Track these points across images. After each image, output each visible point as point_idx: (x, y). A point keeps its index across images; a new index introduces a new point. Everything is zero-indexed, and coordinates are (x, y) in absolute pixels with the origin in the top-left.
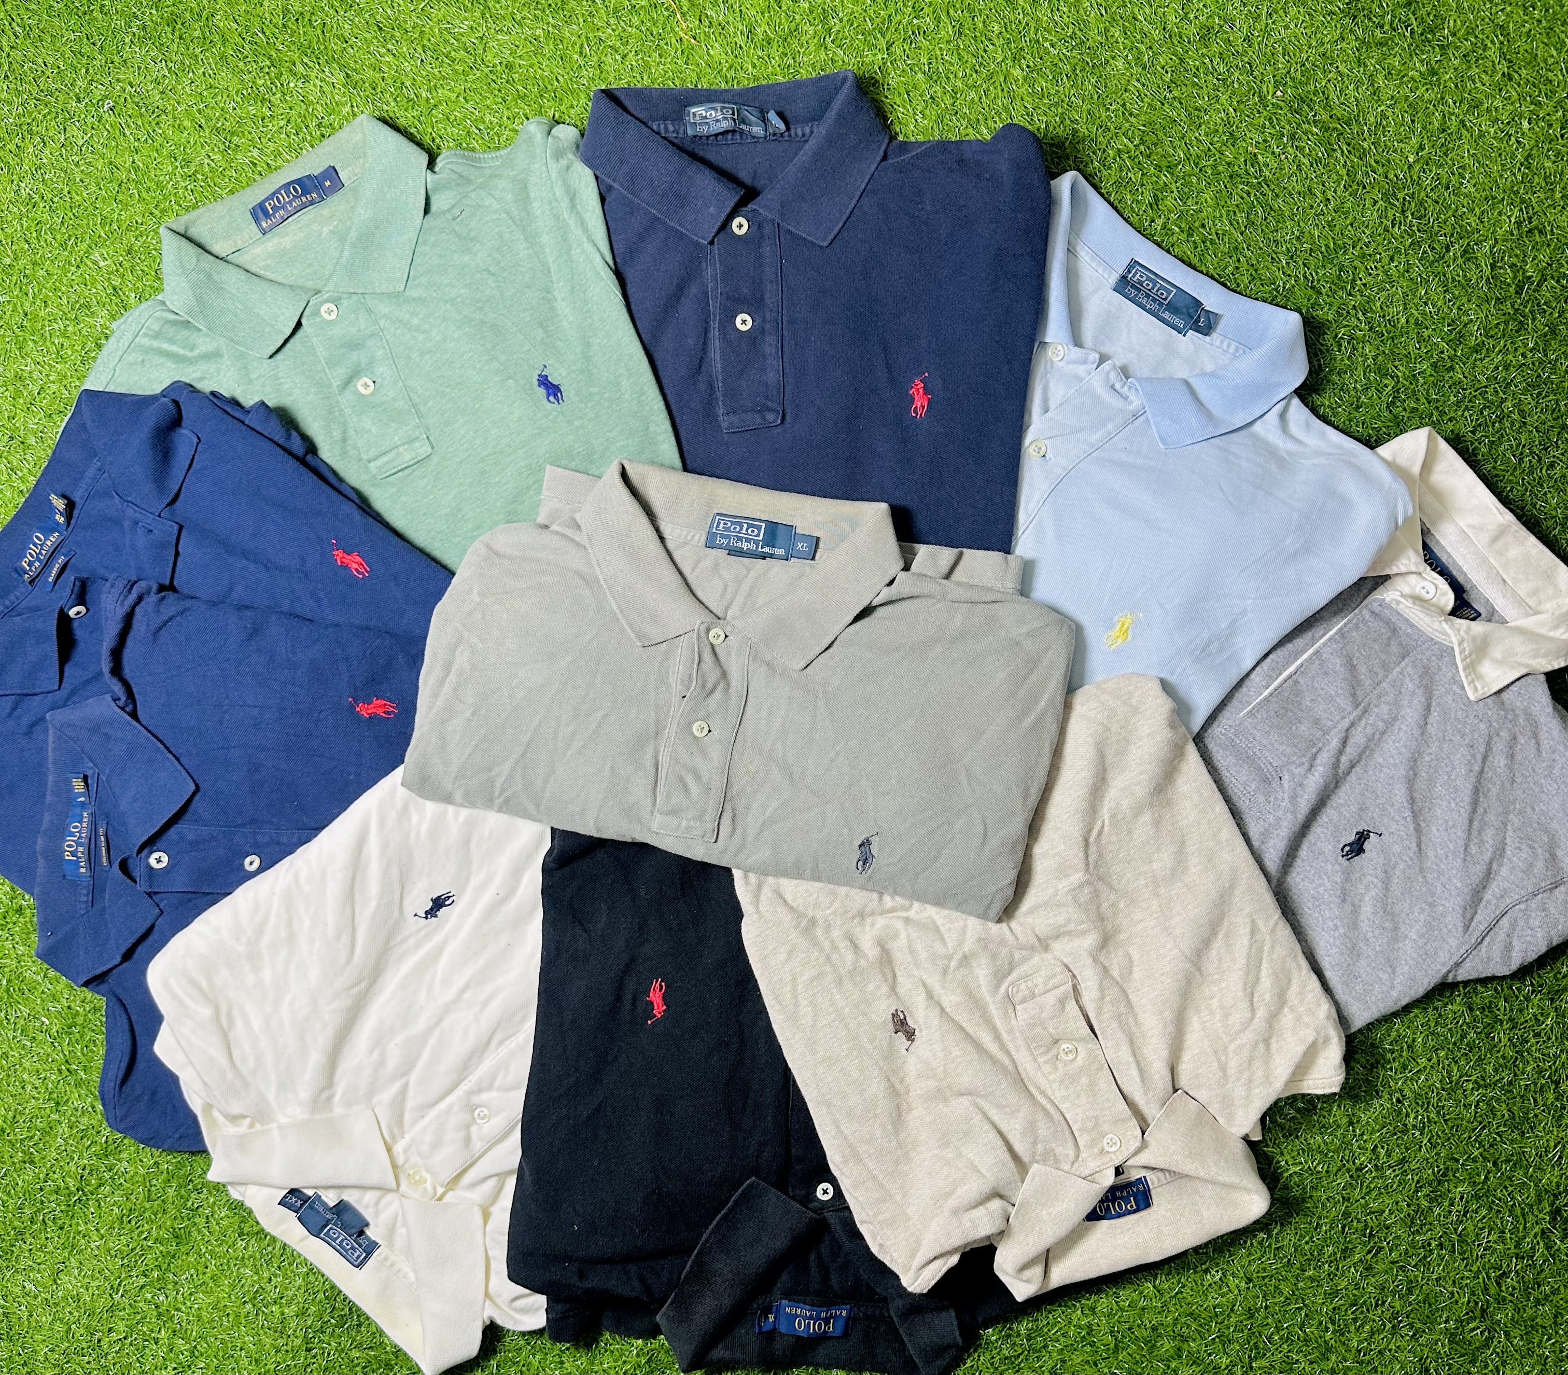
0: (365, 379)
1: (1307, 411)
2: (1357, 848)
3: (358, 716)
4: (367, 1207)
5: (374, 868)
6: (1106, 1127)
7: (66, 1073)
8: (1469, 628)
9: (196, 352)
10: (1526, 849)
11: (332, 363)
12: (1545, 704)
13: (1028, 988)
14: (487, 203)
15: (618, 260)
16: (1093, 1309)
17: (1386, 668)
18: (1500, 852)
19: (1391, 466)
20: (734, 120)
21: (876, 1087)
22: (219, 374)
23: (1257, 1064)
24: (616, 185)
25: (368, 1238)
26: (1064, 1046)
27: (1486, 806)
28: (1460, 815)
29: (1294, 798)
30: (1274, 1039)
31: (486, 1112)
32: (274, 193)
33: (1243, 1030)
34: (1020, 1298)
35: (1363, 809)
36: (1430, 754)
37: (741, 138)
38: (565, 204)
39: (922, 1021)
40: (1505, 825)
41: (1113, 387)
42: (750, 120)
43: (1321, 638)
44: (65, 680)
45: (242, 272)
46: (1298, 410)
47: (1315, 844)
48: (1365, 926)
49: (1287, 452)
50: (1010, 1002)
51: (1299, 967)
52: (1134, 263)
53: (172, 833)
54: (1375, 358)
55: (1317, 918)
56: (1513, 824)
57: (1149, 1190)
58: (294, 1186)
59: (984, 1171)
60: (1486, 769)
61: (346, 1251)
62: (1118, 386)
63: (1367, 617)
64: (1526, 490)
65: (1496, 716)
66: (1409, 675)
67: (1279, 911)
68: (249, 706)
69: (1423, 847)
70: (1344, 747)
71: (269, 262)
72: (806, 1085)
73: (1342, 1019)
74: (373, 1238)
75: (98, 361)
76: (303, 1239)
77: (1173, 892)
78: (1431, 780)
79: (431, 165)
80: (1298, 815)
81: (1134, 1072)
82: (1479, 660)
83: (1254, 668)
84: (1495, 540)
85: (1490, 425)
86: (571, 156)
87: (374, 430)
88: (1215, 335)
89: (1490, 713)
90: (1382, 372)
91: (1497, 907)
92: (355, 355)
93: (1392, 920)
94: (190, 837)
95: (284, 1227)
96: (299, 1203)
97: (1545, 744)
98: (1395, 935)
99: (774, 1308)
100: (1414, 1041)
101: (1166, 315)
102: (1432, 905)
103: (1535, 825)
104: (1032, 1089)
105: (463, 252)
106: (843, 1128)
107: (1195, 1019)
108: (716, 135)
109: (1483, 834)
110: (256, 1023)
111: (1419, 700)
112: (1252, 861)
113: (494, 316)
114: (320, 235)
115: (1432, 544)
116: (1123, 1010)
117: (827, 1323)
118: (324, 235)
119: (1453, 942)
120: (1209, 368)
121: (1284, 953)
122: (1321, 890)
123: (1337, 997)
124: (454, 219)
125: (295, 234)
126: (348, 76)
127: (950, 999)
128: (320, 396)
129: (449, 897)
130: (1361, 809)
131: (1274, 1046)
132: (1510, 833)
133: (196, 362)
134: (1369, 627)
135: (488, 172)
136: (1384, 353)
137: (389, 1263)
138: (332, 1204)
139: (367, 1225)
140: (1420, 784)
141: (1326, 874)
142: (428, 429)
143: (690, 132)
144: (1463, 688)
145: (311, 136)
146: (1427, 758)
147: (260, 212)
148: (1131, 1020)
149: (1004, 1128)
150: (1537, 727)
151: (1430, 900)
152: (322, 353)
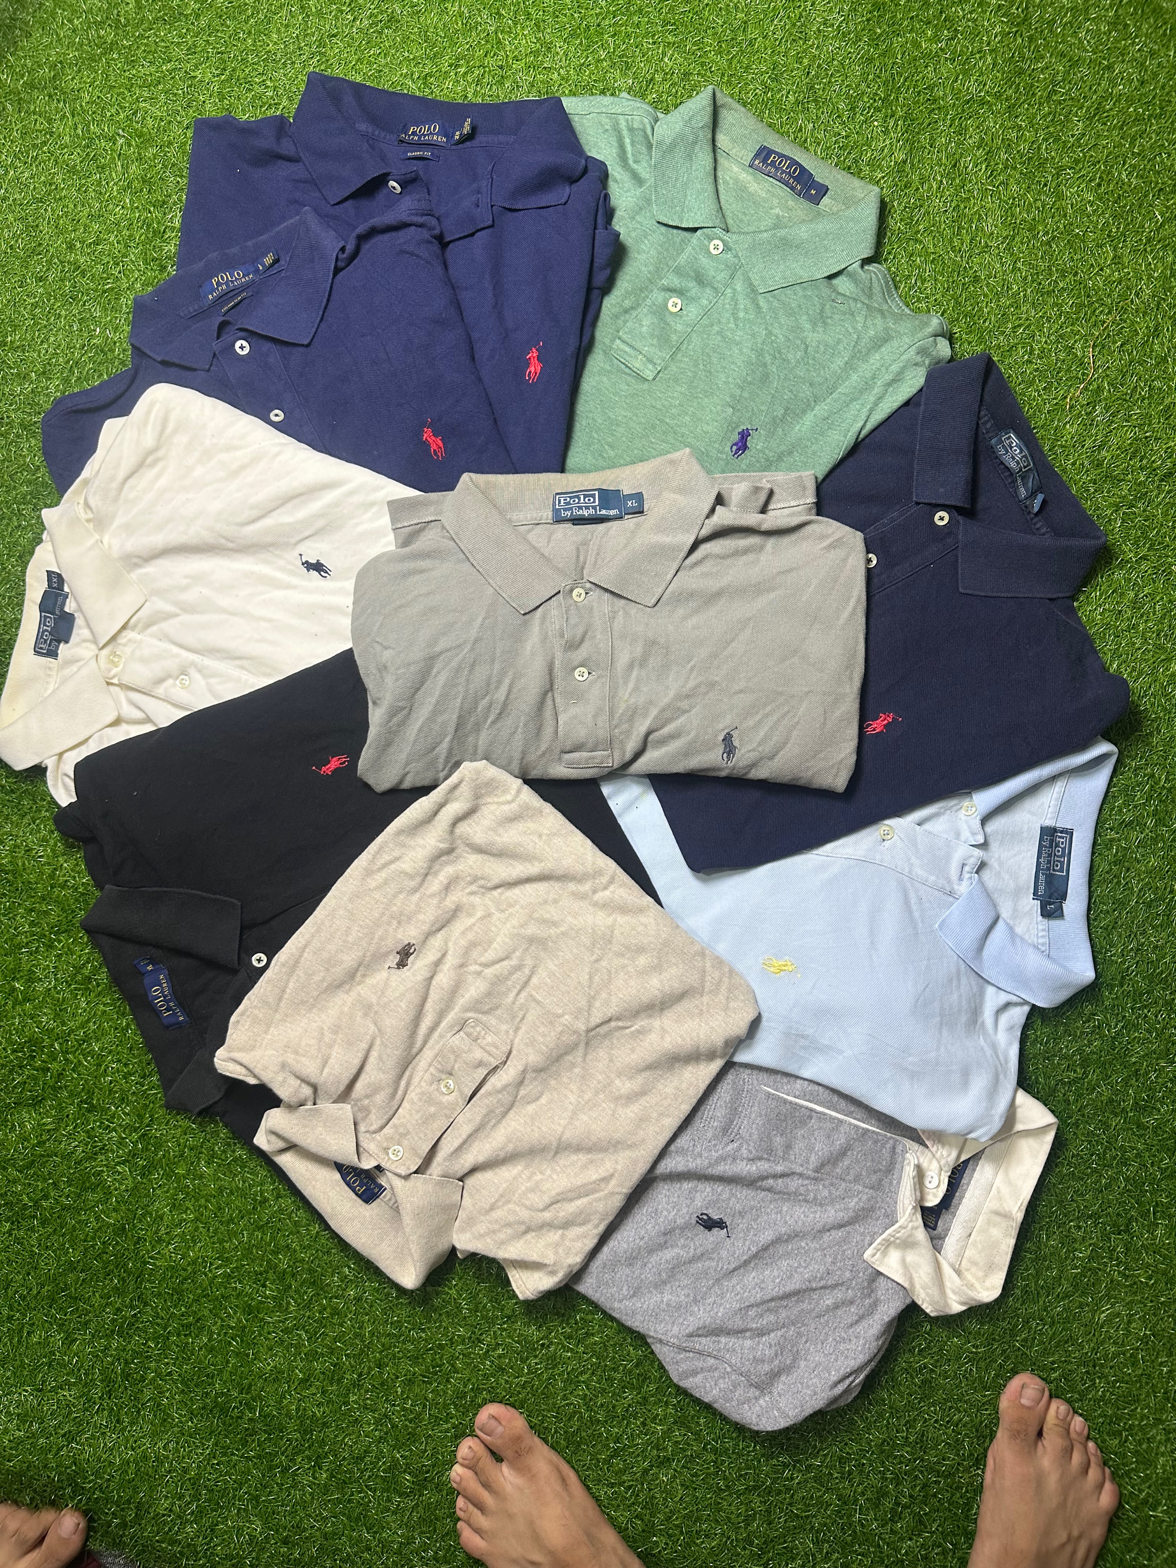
0: (679, 301)
1: (1023, 1020)
2: (710, 1224)
3: (420, 433)
4: (78, 635)
5: (315, 506)
6: (405, 1143)
7: (69, 367)
8: (917, 1228)
9: (635, 166)
10: (773, 1351)
11: (678, 271)
12: (889, 1313)
13: (479, 1033)
14: (858, 319)
15: (867, 440)
16: (279, 1196)
17: (857, 1179)
18: (761, 1333)
19: (1012, 1106)
20: (1021, 470)
21: (349, 959)
22: (626, 192)
23: (509, 1231)
24: (922, 408)
25: (57, 647)
26: (451, 1082)
27: (790, 1305)
28: (772, 1290)
29: (722, 1159)
30: (533, 1234)
31: (187, 683)
32: (784, 156)
33: (527, 1208)
34: (256, 1141)
35: (741, 1214)
36: (807, 1244)
37: (1010, 483)
38: (888, 377)
39: (416, 967)
40: (784, 1326)
41: (963, 865)
42: (1028, 482)
43: (855, 1119)
44: (341, 206)
45: (712, 166)
46: (1019, 1015)
47: (696, 1191)
48: (654, 1259)
49: (983, 1023)
50: (462, 1025)
51: (597, 1226)
52: (1070, 833)
53: (267, 346)
54: (1092, 1052)
55: (642, 1220)
56: (786, 1332)
57: (378, 1197)
58: (64, 576)
59: (326, 1070)
60: (817, 1292)
61: (42, 637)
62: (967, 869)
63: (888, 1146)
64: (1050, 1217)
65: (861, 1280)
66: (860, 1199)
67: (630, 1191)
68: (385, 349)
69: (736, 1273)
70: (780, 1177)
71: (731, 182)
72: (324, 907)
73: (578, 1275)
74: (59, 652)
75: (591, 98)
76: (33, 602)
77: (604, 1105)
78: (788, 1255)
79: (866, 262)
80: (710, 1170)
81: (456, 1144)
82: (898, 1247)
83: (805, 1079)
84: (997, 1213)
85: (1087, 1165)
86: (927, 362)
87: (644, 329)
88: (1045, 921)
89: (861, 1274)
90: (1085, 1063)
91: (719, 1351)
92: (692, 284)
93: (669, 1277)
94: (271, 360)
95: (35, 584)
96: (55, 585)
97: (859, 1328)
98: (660, 1285)
99: (158, 966)
100: (593, 1335)
101: (1042, 878)
102: (695, 1301)
103: (795, 1349)
104: (407, 1073)
105: (811, 321)
106: (307, 950)
107: (520, 1168)
108: (1002, 463)
109: (768, 1313)
110: (162, 482)
111: (842, 1216)
112: (656, 1152)
113: (774, 370)
114: (771, 209)
115: (970, 1166)
116: (498, 1111)
117: (168, 1010)
118: (773, 211)
119: (675, 1330)
120: (1019, 930)
121: (601, 1210)
122: (665, 1213)
123: (592, 1264)
124: (833, 301)
125: (762, 190)
126: (905, 162)
127: (443, 979)
128: (649, 276)
129: (326, 572)
130: (740, 1212)
131: (529, 1236)
132: (779, 1333)
133: (627, 170)
134: (881, 1150)
135: (885, 307)
136: (1101, 1057)
137: (49, 672)
138: (67, 609)
139: (67, 642)
140: (781, 1249)
141: (678, 1210)
142: (665, 369)
143: (993, 441)
144: (870, 1245)
145: (845, 160)
146: (803, 1244)
147: (764, 154)
148: (494, 1121)
149: (368, 1068)
150: (868, 1315)
151: (699, 1298)
152: (682, 259)
